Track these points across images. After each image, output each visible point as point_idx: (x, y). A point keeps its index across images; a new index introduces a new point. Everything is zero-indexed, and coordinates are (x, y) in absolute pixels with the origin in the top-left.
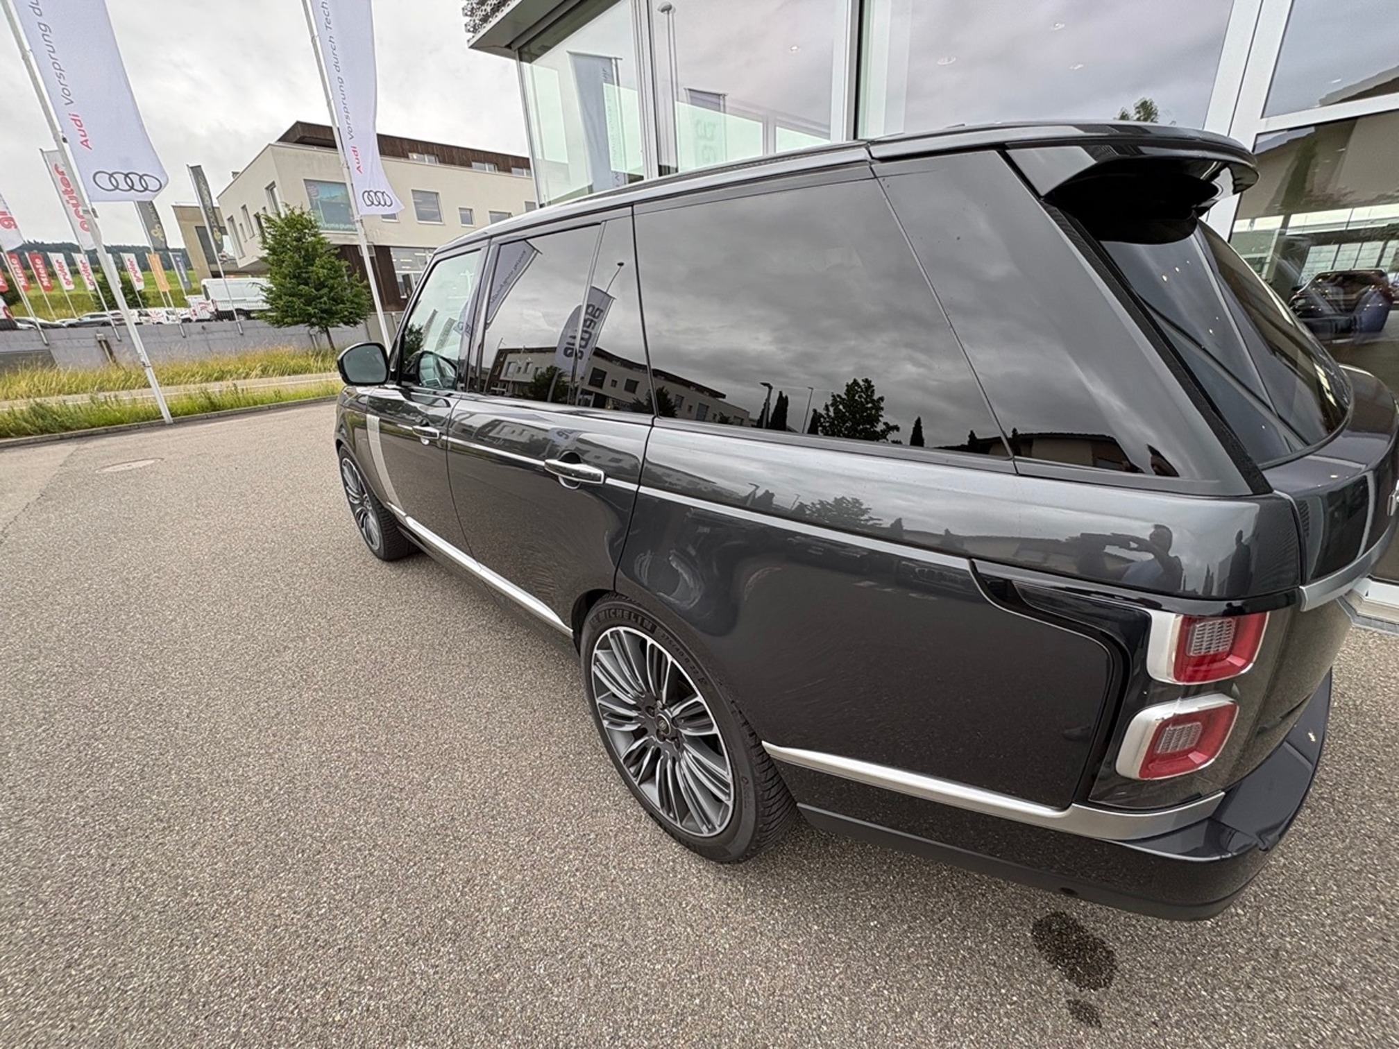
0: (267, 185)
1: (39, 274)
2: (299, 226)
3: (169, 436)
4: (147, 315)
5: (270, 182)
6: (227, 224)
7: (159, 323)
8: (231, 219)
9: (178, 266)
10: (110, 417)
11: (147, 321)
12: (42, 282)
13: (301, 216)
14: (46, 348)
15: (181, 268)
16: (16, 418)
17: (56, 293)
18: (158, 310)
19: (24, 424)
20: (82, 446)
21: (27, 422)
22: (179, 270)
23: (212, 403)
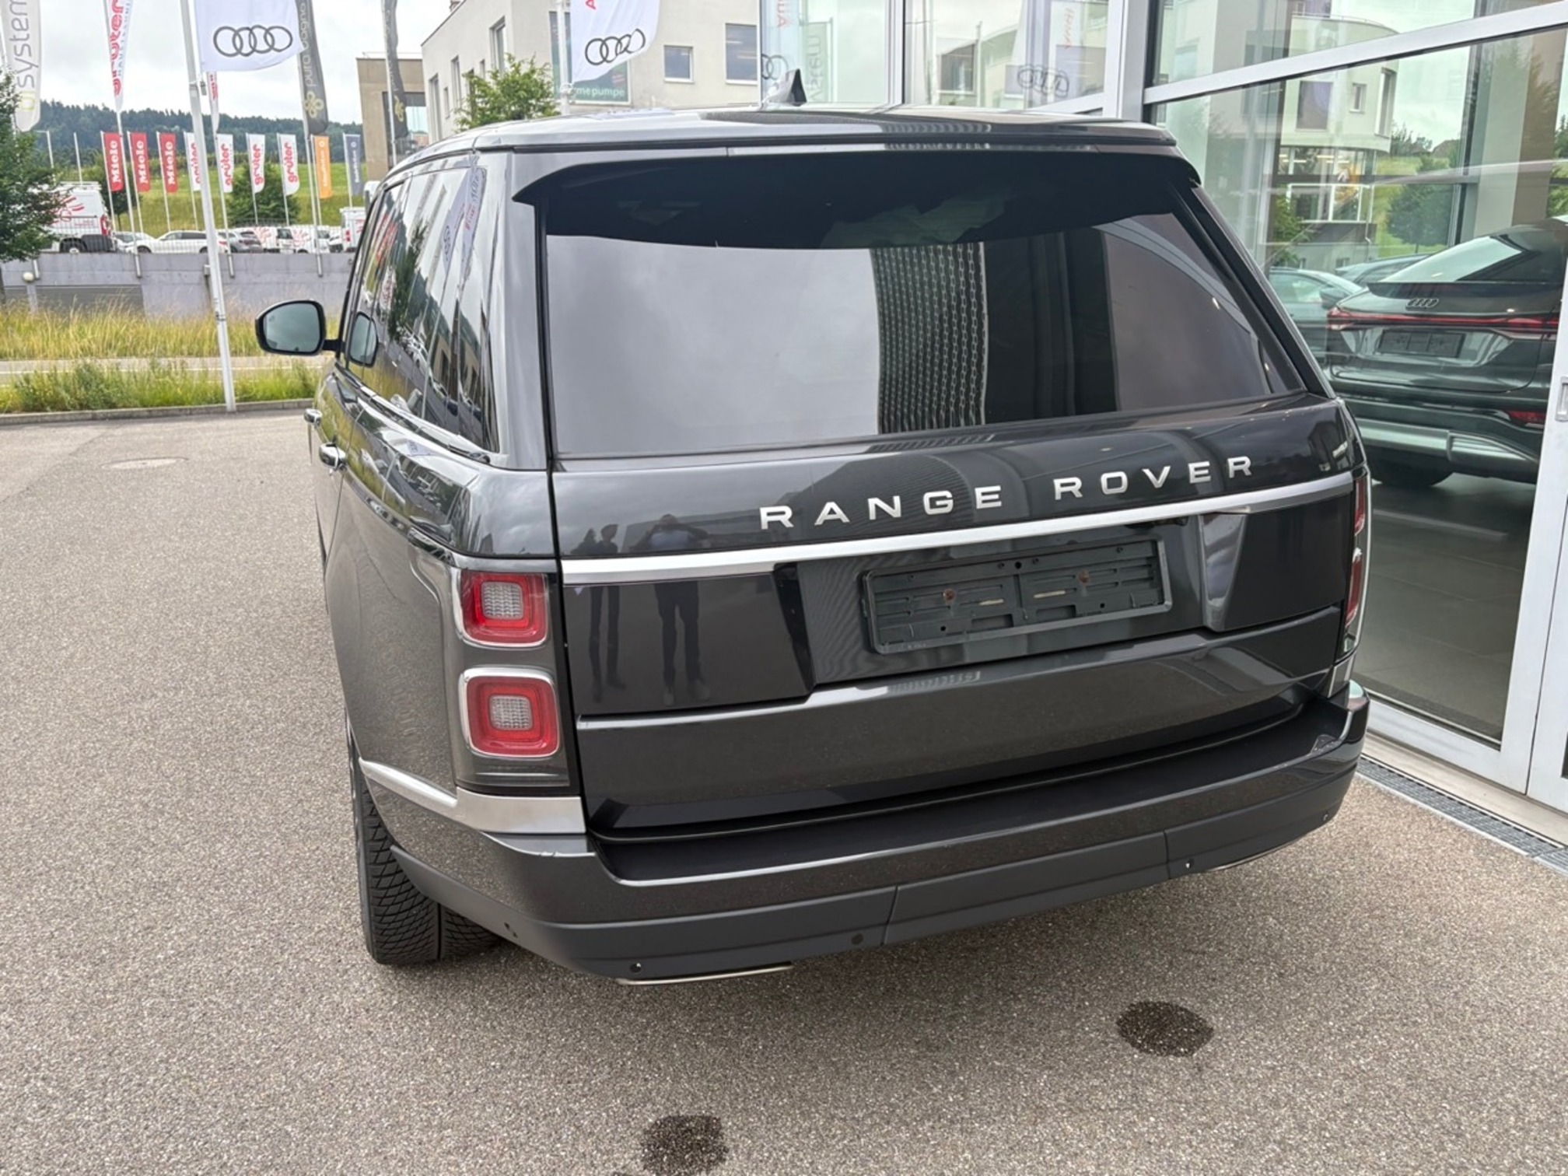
0: (491, 24)
1: (166, 164)
2: (522, 94)
3: (218, 429)
4: (289, 237)
5: (498, 18)
6: (427, 88)
7: (302, 251)
8: (434, 80)
9: (351, 156)
10: (170, 395)
11: (287, 247)
12: (167, 178)
13: (528, 76)
14: (137, 282)
15: (355, 159)
16: (57, 384)
17: (181, 194)
18: (305, 228)
19: (64, 394)
20: (111, 431)
21: (67, 391)
22: (351, 163)
23: (306, 385)
